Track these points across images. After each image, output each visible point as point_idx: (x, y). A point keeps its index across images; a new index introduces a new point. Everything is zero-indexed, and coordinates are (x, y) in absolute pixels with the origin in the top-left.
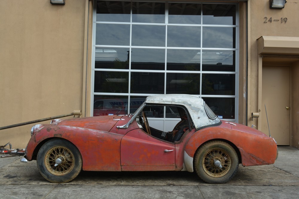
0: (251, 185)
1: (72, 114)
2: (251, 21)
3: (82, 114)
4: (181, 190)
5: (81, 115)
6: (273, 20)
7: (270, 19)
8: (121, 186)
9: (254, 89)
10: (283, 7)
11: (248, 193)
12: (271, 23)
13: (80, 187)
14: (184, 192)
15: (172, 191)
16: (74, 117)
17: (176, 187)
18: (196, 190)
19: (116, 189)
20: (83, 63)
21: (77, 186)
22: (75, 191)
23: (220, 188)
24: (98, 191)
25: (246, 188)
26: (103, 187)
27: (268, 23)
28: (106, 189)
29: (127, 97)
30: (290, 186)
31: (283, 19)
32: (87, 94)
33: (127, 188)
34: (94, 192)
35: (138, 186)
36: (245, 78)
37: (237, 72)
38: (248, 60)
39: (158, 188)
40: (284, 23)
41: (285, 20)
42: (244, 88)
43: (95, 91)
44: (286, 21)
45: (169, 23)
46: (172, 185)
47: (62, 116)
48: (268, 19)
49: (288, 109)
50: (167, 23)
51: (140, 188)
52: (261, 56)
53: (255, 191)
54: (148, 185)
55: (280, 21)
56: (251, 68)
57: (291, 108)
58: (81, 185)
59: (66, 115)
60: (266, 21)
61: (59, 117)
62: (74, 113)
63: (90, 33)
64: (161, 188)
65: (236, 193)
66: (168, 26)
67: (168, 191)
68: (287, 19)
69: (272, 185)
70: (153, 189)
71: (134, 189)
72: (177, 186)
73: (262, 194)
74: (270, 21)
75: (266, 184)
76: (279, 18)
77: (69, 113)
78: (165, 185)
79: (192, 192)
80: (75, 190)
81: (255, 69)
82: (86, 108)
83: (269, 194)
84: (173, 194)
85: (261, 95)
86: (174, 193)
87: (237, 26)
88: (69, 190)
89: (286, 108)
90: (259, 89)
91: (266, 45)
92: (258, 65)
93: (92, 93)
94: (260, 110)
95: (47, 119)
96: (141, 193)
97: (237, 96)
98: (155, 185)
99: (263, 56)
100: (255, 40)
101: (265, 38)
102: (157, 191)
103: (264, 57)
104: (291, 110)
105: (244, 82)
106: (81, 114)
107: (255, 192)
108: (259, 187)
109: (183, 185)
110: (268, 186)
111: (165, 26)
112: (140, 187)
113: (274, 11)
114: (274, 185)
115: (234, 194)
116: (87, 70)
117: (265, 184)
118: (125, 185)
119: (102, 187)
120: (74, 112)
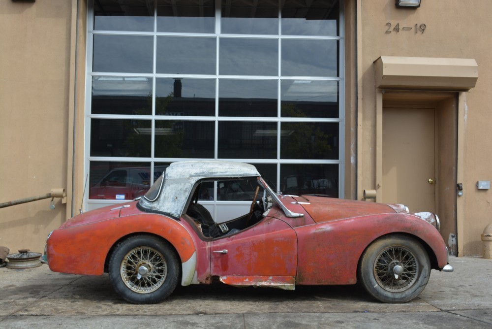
0: (335, 311)
1: (48, 195)
2: (363, 29)
3: (66, 196)
4: (213, 321)
5: (65, 198)
6: (401, 27)
7: (396, 26)
8: (114, 316)
9: (369, 149)
10: (419, 6)
11: (321, 324)
12: (398, 33)
13: (44, 319)
14: (218, 323)
15: (197, 322)
16: (52, 200)
17: (208, 316)
18: (237, 321)
19: (105, 320)
20: (67, 105)
21: (40, 317)
22: (34, 324)
23: (280, 317)
24: (74, 324)
25: (323, 316)
26: (85, 319)
27: (393, 33)
28: (88, 321)
29: (149, 164)
30: (398, 311)
31: (418, 26)
32: (75, 160)
33: (123, 319)
34: (65, 326)
35: (143, 317)
36: (352, 129)
37: (341, 120)
38: (358, 98)
39: (176, 319)
40: (419, 33)
41: (422, 28)
42: (352, 146)
43: (92, 155)
44: (424, 30)
45: (223, 32)
46: (203, 313)
47: (31, 199)
48: (393, 26)
49: (432, 183)
50: (218, 33)
51: (146, 319)
52: (381, 92)
53: (335, 320)
54: (162, 314)
55: (413, 30)
56: (364, 113)
57: (437, 182)
58: (48, 316)
59: (38, 197)
60: (388, 29)
61: (24, 200)
62: (51, 194)
63: (80, 51)
64: (181, 319)
65: (300, 324)
66: (221, 39)
67: (190, 323)
68: (425, 25)
69: (368, 312)
70: (167, 320)
71: (136, 320)
72: (210, 314)
73: (343, 325)
74: (397, 29)
75: (359, 310)
76: (412, 25)
77: (44, 194)
78: (191, 313)
79: (229, 324)
80: (36, 323)
81: (370, 113)
82: (74, 184)
83: (354, 325)
84: (197, 327)
85: (381, 160)
86: (200, 325)
87: (342, 38)
88: (25, 323)
89: (428, 181)
90: (377, 148)
91: (386, 72)
92: (375, 106)
93: (85, 158)
94: (378, 185)
95: (4, 204)
96: (144, 327)
97: (341, 162)
98: (173, 314)
99: (384, 92)
100: (371, 62)
101: (385, 60)
102: (172, 324)
103: (386, 92)
104: (437, 185)
105: (352, 136)
106: (64, 195)
107: (335, 322)
108: (345, 314)
109: (220, 314)
110: (362, 312)
111: (215, 39)
112: (147, 317)
113: (404, 12)
114: (372, 310)
115: (298, 325)
116: (76, 117)
117: (357, 310)
118: (123, 315)
119: (82, 319)
120: (51, 192)
